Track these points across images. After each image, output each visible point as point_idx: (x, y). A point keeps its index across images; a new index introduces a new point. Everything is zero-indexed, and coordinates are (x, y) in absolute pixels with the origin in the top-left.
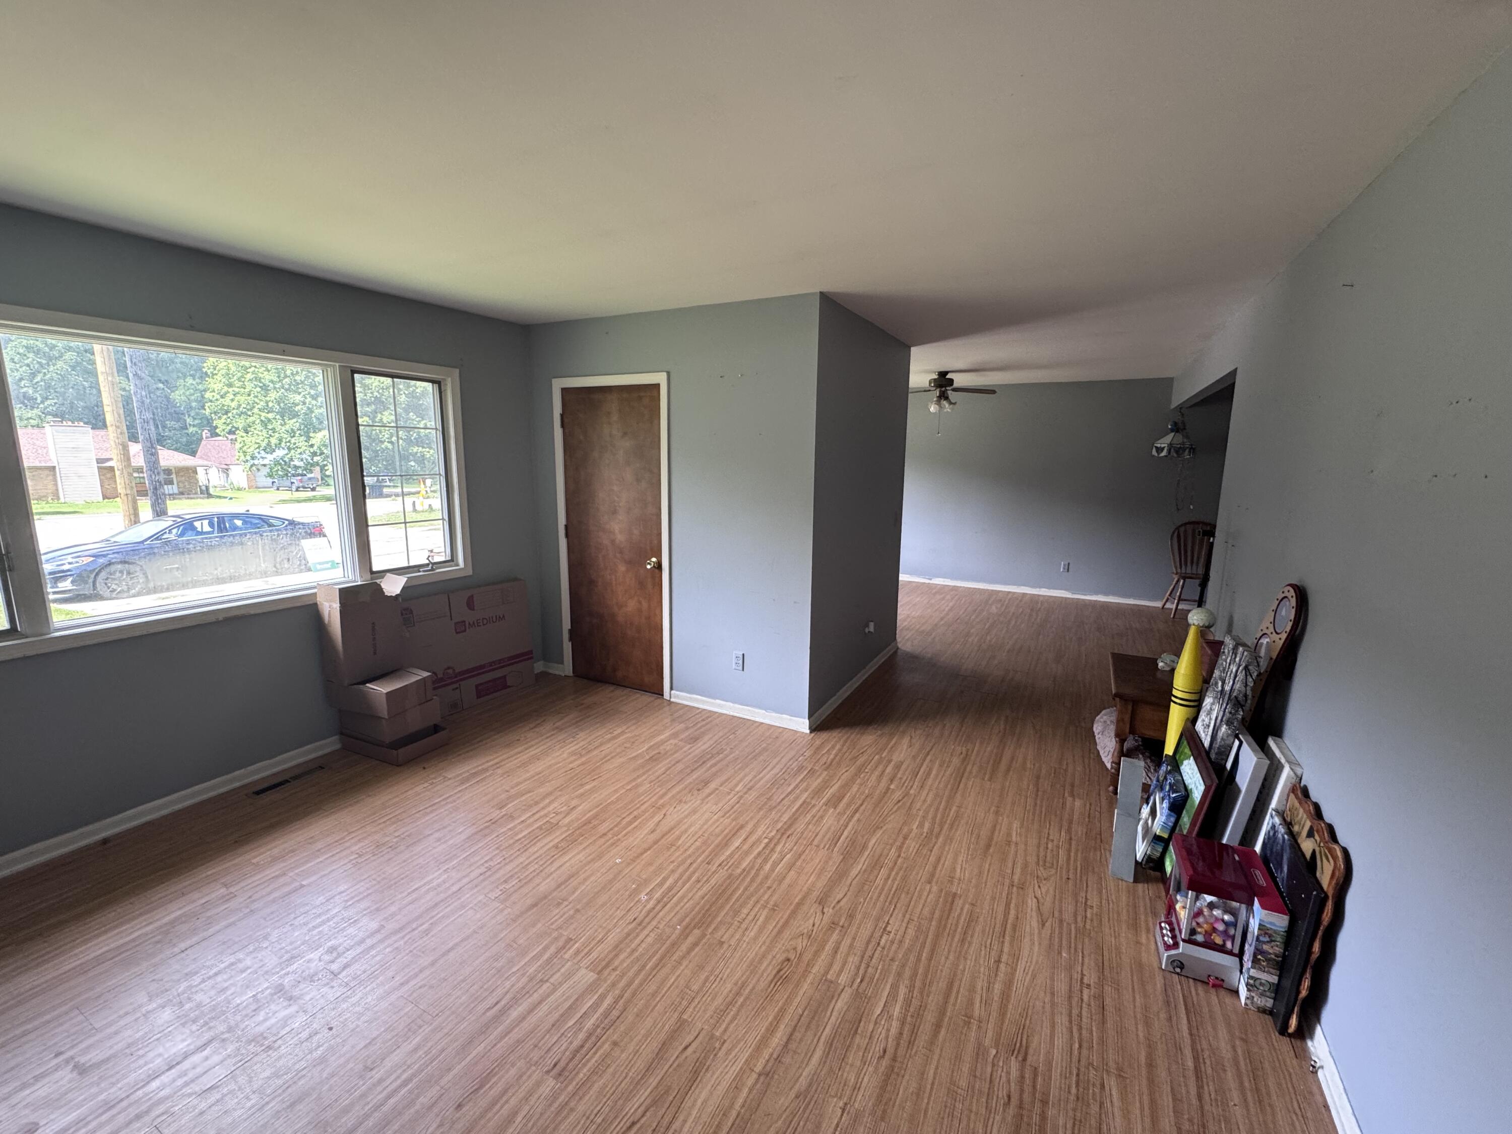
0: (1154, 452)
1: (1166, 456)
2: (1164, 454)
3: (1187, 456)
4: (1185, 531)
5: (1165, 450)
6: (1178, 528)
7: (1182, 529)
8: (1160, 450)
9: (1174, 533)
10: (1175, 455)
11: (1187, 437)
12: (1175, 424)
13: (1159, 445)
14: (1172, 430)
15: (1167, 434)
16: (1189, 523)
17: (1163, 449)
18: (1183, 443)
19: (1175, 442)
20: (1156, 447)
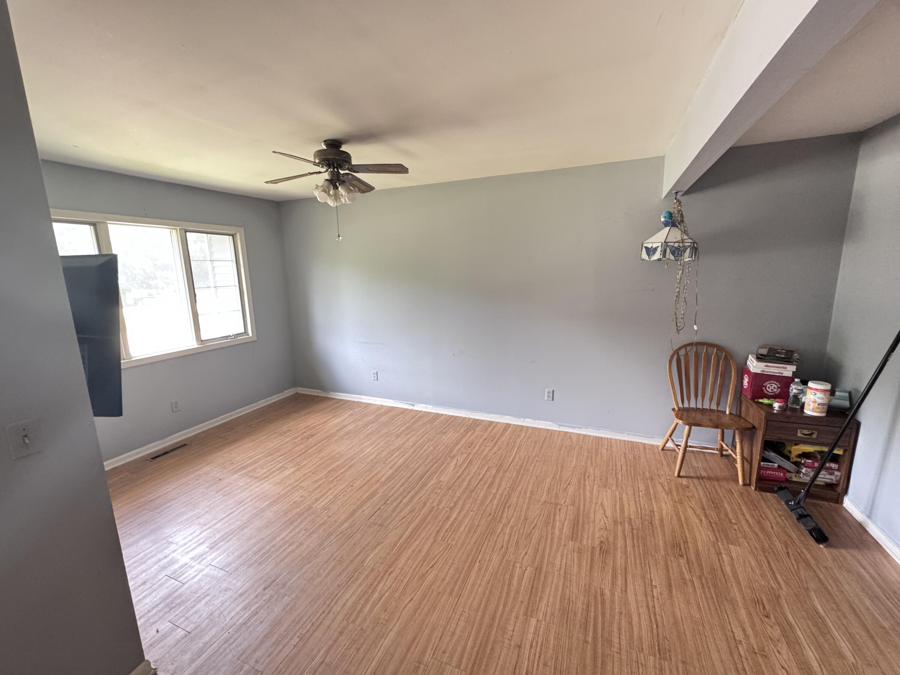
0: (644, 256)
1: (659, 260)
2: (657, 256)
3: (687, 257)
4: (686, 355)
5: (659, 250)
6: (677, 352)
7: (682, 352)
8: (650, 251)
9: (672, 357)
10: (672, 257)
11: (685, 232)
12: (670, 215)
13: (649, 246)
14: (666, 224)
15: (660, 230)
16: (691, 344)
17: (656, 249)
18: (683, 241)
19: (671, 239)
20: (647, 248)
